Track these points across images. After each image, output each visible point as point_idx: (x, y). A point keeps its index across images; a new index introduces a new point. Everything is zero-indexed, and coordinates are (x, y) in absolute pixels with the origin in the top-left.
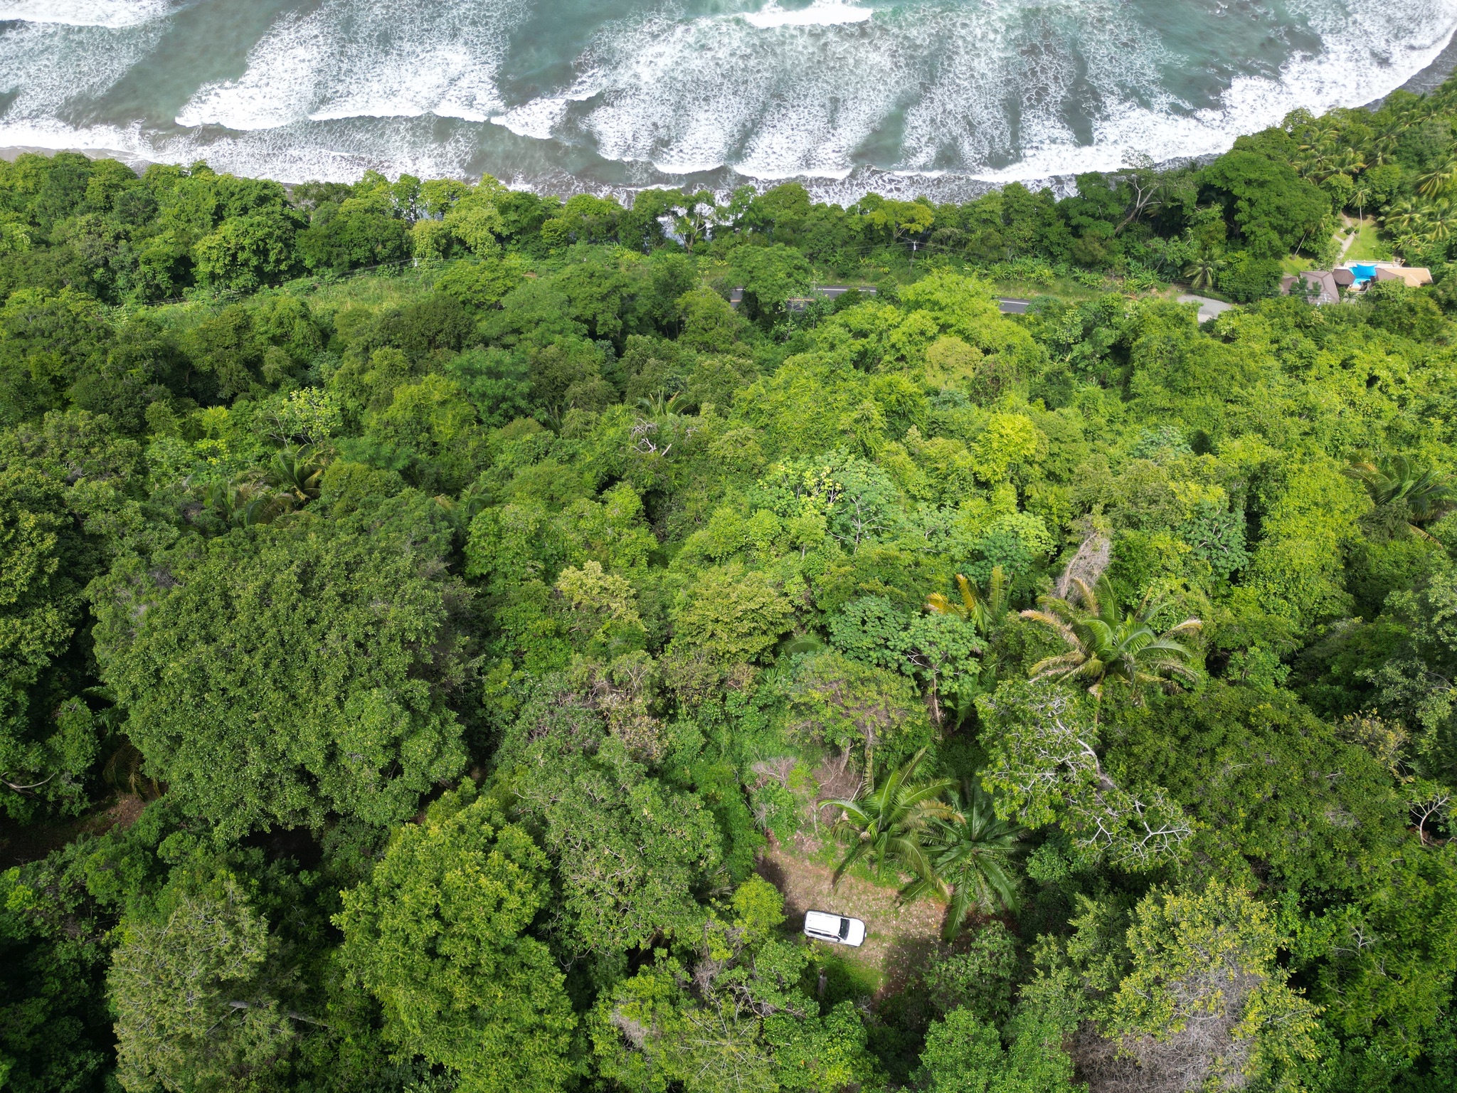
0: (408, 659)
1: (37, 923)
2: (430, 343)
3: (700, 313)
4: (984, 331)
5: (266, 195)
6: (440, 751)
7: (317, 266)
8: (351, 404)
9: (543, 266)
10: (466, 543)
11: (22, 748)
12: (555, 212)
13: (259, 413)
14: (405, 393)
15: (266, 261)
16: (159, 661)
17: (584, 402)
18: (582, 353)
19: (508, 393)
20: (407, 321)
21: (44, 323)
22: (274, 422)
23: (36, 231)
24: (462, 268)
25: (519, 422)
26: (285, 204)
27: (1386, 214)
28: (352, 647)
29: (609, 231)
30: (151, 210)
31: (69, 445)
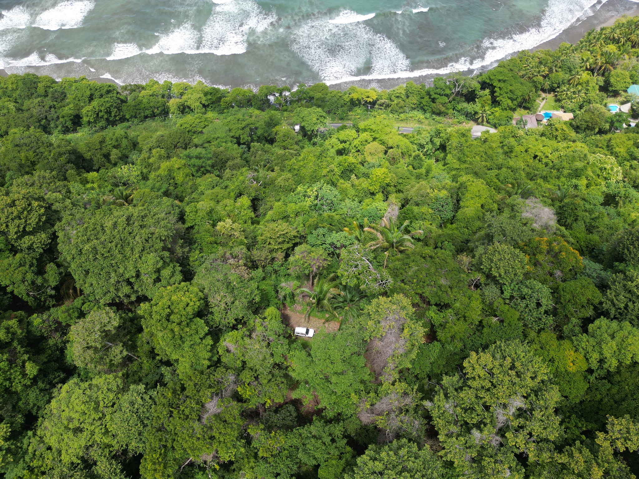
0: (162, 244)
1: (43, 331)
2: (175, 147)
3: (281, 134)
4: (390, 140)
5: (110, 90)
6: (173, 274)
7: (131, 118)
8: (145, 171)
9: (222, 116)
10: (185, 215)
11: (36, 277)
12: (226, 95)
13: (110, 174)
14: (165, 165)
15: (110, 116)
16: (81, 246)
17: (232, 168)
18: (233, 150)
19: (204, 165)
20: (166, 138)
21: (26, 141)
22: (115, 177)
23: (17, 105)
24: (189, 118)
25: (208, 175)
26: (118, 93)
27: (558, 92)
28: (144, 241)
29: (248, 102)
30: (64, 96)
31: (43, 182)
